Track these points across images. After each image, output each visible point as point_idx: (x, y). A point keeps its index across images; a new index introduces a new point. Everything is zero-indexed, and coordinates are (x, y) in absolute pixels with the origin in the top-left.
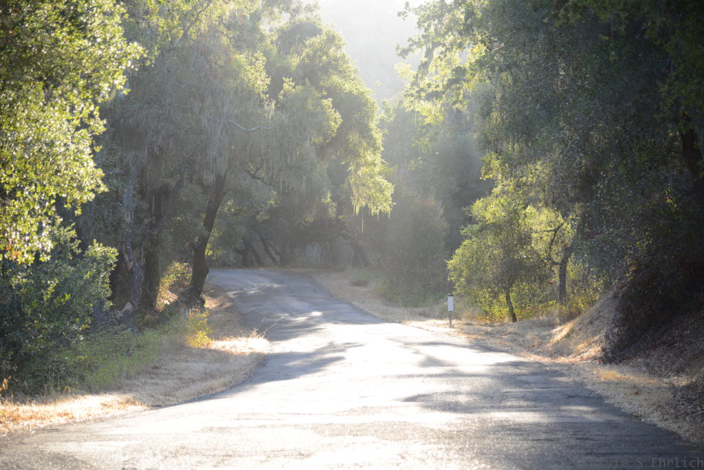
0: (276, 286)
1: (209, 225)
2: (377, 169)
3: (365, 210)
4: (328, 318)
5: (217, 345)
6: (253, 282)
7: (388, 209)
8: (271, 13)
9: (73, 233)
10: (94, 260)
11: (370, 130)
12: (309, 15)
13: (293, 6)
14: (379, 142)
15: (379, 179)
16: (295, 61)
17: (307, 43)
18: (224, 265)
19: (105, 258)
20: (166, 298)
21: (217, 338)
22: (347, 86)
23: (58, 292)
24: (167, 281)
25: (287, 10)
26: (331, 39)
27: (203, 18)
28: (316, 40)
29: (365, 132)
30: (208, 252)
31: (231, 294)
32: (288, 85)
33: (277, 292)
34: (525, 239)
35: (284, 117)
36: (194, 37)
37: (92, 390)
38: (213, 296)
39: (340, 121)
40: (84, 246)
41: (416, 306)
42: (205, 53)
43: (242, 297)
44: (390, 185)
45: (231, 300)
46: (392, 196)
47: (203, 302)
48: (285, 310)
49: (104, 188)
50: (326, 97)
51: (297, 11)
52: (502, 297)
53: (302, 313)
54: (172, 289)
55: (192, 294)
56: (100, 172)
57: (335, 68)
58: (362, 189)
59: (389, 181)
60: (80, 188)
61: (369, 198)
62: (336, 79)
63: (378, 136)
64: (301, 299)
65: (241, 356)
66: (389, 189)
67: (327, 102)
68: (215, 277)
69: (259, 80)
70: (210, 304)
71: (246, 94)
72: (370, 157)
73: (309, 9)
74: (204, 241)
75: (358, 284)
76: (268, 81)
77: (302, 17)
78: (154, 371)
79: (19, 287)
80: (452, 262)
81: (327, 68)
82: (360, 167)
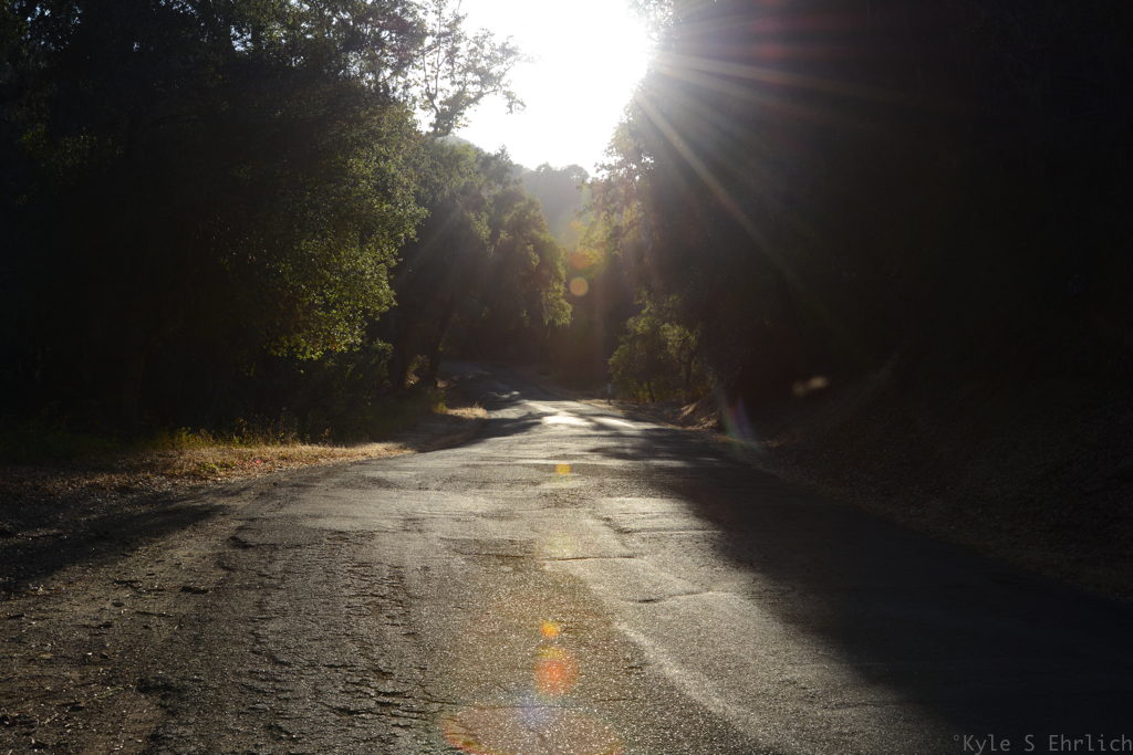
0: (486, 373)
1: (442, 330)
5: (454, 412)
8: (490, 185)
10: (376, 351)
11: (557, 267)
12: (516, 187)
13: (505, 181)
15: (563, 301)
16: (507, 218)
17: (515, 206)
18: (450, 358)
19: (384, 350)
20: (412, 379)
21: (453, 407)
22: (542, 237)
23: (355, 371)
24: (414, 367)
25: (501, 183)
26: (532, 204)
28: (521, 204)
29: (553, 269)
30: (441, 349)
31: (455, 378)
32: (503, 235)
33: (487, 377)
35: (500, 257)
38: (443, 379)
39: (538, 260)
43: (463, 380)
44: (570, 306)
45: (455, 382)
46: (571, 313)
47: (436, 383)
48: (494, 390)
49: (395, 303)
50: (529, 244)
51: (507, 184)
52: (645, 385)
53: (506, 392)
54: (416, 373)
55: (429, 377)
56: (393, 293)
57: (534, 224)
58: (550, 308)
59: (569, 303)
60: (380, 303)
61: (555, 315)
62: (535, 231)
63: (562, 272)
64: (504, 382)
65: (470, 420)
67: (530, 248)
69: (483, 231)
70: (441, 384)
71: (474, 240)
72: (556, 286)
73: (516, 182)
74: (438, 341)
75: (542, 373)
77: (511, 187)
80: (612, 361)
81: (529, 224)
82: (549, 293)
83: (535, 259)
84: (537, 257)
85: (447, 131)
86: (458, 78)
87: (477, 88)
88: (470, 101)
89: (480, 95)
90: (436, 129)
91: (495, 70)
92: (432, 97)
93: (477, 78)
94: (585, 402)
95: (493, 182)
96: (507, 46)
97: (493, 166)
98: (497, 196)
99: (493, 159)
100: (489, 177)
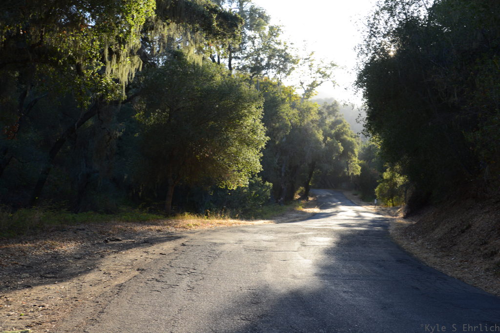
0: (331, 194)
1: (310, 177)
2: (356, 162)
3: (352, 174)
4: (343, 204)
5: (305, 210)
6: (324, 193)
7: (359, 174)
9: (261, 179)
12: (340, 118)
13: (336, 115)
14: (357, 155)
15: (357, 165)
16: (333, 132)
17: (337, 126)
18: (314, 187)
19: (269, 186)
20: (297, 197)
21: (305, 208)
22: (349, 139)
23: (256, 194)
24: (299, 191)
25: (334, 116)
26: (344, 126)
27: (306, 120)
28: (340, 126)
29: (353, 152)
30: (310, 184)
31: (317, 196)
32: (329, 139)
33: (331, 196)
34: (396, 184)
35: (327, 148)
36: (303, 125)
37: (263, 219)
38: (312, 197)
40: (264, 183)
41: (369, 202)
42: (306, 130)
43: (320, 197)
45: (317, 198)
46: (361, 170)
47: (308, 198)
48: (330, 202)
49: (262, 170)
51: (336, 117)
52: (391, 200)
53: (334, 202)
54: (299, 194)
55: (304, 196)
56: (261, 166)
57: (345, 133)
58: (352, 168)
59: (360, 166)
60: (256, 170)
61: (353, 171)
63: (357, 153)
64: (337, 198)
65: (309, 213)
66: (360, 168)
67: (340, 144)
68: (311, 191)
69: (321, 138)
70: (310, 199)
71: (317, 141)
72: (354, 159)
73: (340, 116)
74: (309, 181)
75: (355, 195)
76: (323, 138)
77: (338, 118)
78: (283, 215)
79: (245, 192)
80: (377, 190)
81: (343, 133)
82: (351, 162)
83: (342, 149)
84: (342, 148)
85: (308, 97)
86: (313, 75)
87: (321, 79)
88: (318, 85)
89: (322, 82)
90: (304, 96)
91: (328, 72)
92: (302, 83)
93: (321, 76)
94: (365, 207)
95: (331, 116)
96: (333, 63)
97: (331, 109)
98: (332, 122)
99: (331, 106)
100: (329, 114)
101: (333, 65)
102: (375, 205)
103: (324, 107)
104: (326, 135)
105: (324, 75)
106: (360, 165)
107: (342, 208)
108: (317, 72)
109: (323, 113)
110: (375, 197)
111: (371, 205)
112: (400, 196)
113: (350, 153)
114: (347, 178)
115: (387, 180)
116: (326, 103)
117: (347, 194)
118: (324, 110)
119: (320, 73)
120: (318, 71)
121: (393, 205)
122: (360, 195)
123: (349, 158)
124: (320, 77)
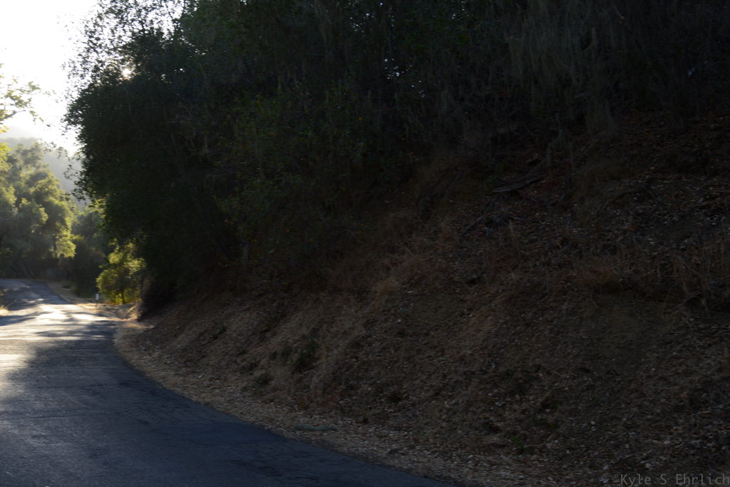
0: (28, 287)
2: (68, 238)
3: (62, 255)
4: (46, 302)
6: (16, 285)
7: (73, 256)
8: (27, 167)
11: (65, 221)
12: (44, 169)
13: (37, 165)
14: (70, 227)
15: (70, 243)
16: (32, 190)
17: (39, 182)
22: (56, 202)
25: (34, 166)
26: (50, 182)
28: (43, 181)
29: (63, 222)
31: (5, 290)
32: (24, 201)
33: (28, 290)
34: (127, 271)
35: (21, 215)
39: (47, 218)
41: (88, 297)
43: (10, 292)
44: (74, 245)
45: (4, 293)
46: (75, 250)
48: (27, 298)
50: (41, 207)
51: (38, 167)
52: (120, 295)
53: (33, 299)
57: (51, 193)
58: (61, 247)
61: (64, 251)
62: (51, 198)
63: (69, 224)
64: (37, 293)
66: (73, 247)
67: (42, 209)
69: (12, 199)
71: (6, 204)
72: (65, 233)
73: (44, 166)
75: (66, 287)
76: (15, 199)
77: (41, 170)
80: (99, 279)
81: (47, 194)
82: (61, 237)
83: (45, 217)
84: (46, 215)
87: (14, 108)
88: (7, 117)
89: (14, 113)
91: (25, 98)
93: (13, 102)
94: (80, 305)
95: (29, 166)
96: (33, 84)
97: (29, 155)
98: (31, 175)
99: (29, 151)
100: (27, 162)
101: (34, 88)
102: (97, 302)
103: (18, 151)
104: (20, 194)
105: (20, 103)
106: (74, 242)
107: (45, 307)
108: (7, 96)
109: (16, 160)
110: (97, 290)
111: (91, 302)
112: (134, 288)
113: (58, 224)
114: (53, 262)
115: (115, 266)
116: (22, 145)
117: (53, 286)
118: (18, 157)
119: (12, 98)
120: (9, 95)
121: (124, 302)
122: (73, 288)
123: (58, 231)
124: (11, 105)
